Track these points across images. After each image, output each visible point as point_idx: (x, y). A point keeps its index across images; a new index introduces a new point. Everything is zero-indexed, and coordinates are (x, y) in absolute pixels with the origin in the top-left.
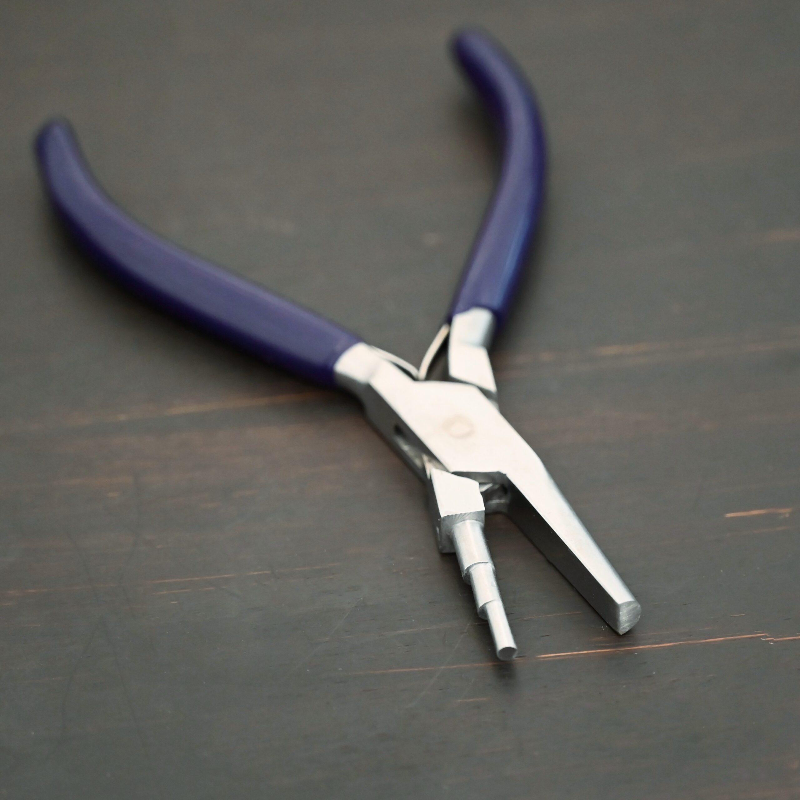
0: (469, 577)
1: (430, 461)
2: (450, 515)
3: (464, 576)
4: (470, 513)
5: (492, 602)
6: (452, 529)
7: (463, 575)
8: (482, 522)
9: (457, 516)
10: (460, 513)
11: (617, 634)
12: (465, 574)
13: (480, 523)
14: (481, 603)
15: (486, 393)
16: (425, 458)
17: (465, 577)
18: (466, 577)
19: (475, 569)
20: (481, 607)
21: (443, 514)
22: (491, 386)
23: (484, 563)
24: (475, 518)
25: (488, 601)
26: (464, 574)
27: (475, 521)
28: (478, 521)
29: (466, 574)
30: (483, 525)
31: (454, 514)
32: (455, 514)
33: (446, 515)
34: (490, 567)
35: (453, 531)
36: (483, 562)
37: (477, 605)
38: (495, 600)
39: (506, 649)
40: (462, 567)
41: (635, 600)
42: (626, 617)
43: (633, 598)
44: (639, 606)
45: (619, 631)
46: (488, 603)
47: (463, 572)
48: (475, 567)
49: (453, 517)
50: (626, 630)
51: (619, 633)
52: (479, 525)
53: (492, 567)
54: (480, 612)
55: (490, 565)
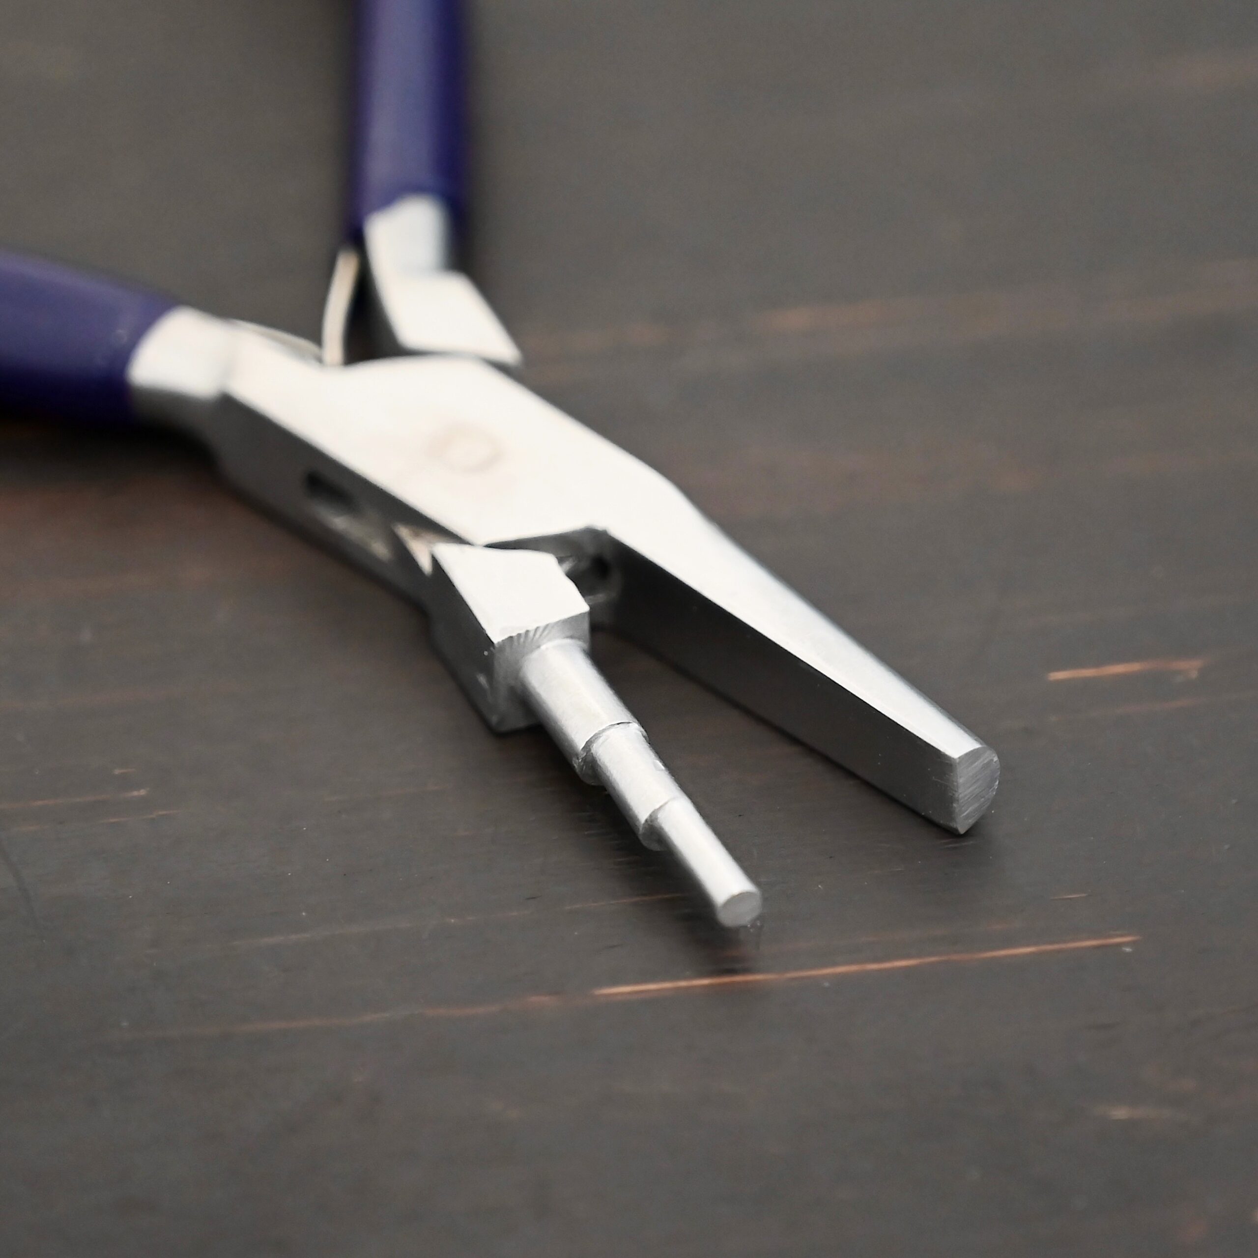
0: (592, 764)
1: (416, 535)
2: (514, 634)
3: (579, 766)
4: (558, 622)
5: (666, 807)
6: (519, 667)
7: (577, 763)
8: (584, 641)
9: (531, 634)
10: (535, 627)
12: (582, 759)
13: (580, 643)
14: (643, 816)
16: (404, 532)
17: (583, 766)
18: (585, 767)
19: (603, 742)
20: (646, 821)
21: (496, 637)
23: (621, 725)
24: (569, 634)
25: (661, 805)
26: (580, 761)
27: (569, 641)
28: (577, 638)
29: (584, 760)
30: (586, 646)
31: (522, 631)
33: (506, 637)
34: (636, 731)
36: (618, 724)
37: (634, 818)
38: (674, 799)
39: (736, 900)
40: (571, 746)
41: (985, 746)
42: (971, 789)
43: (981, 744)
44: (996, 759)
45: (953, 825)
46: (661, 807)
47: (577, 755)
48: (600, 740)
49: (522, 640)
50: (971, 821)
51: (957, 830)
52: (579, 649)
53: (641, 731)
54: (644, 834)
55: (635, 728)
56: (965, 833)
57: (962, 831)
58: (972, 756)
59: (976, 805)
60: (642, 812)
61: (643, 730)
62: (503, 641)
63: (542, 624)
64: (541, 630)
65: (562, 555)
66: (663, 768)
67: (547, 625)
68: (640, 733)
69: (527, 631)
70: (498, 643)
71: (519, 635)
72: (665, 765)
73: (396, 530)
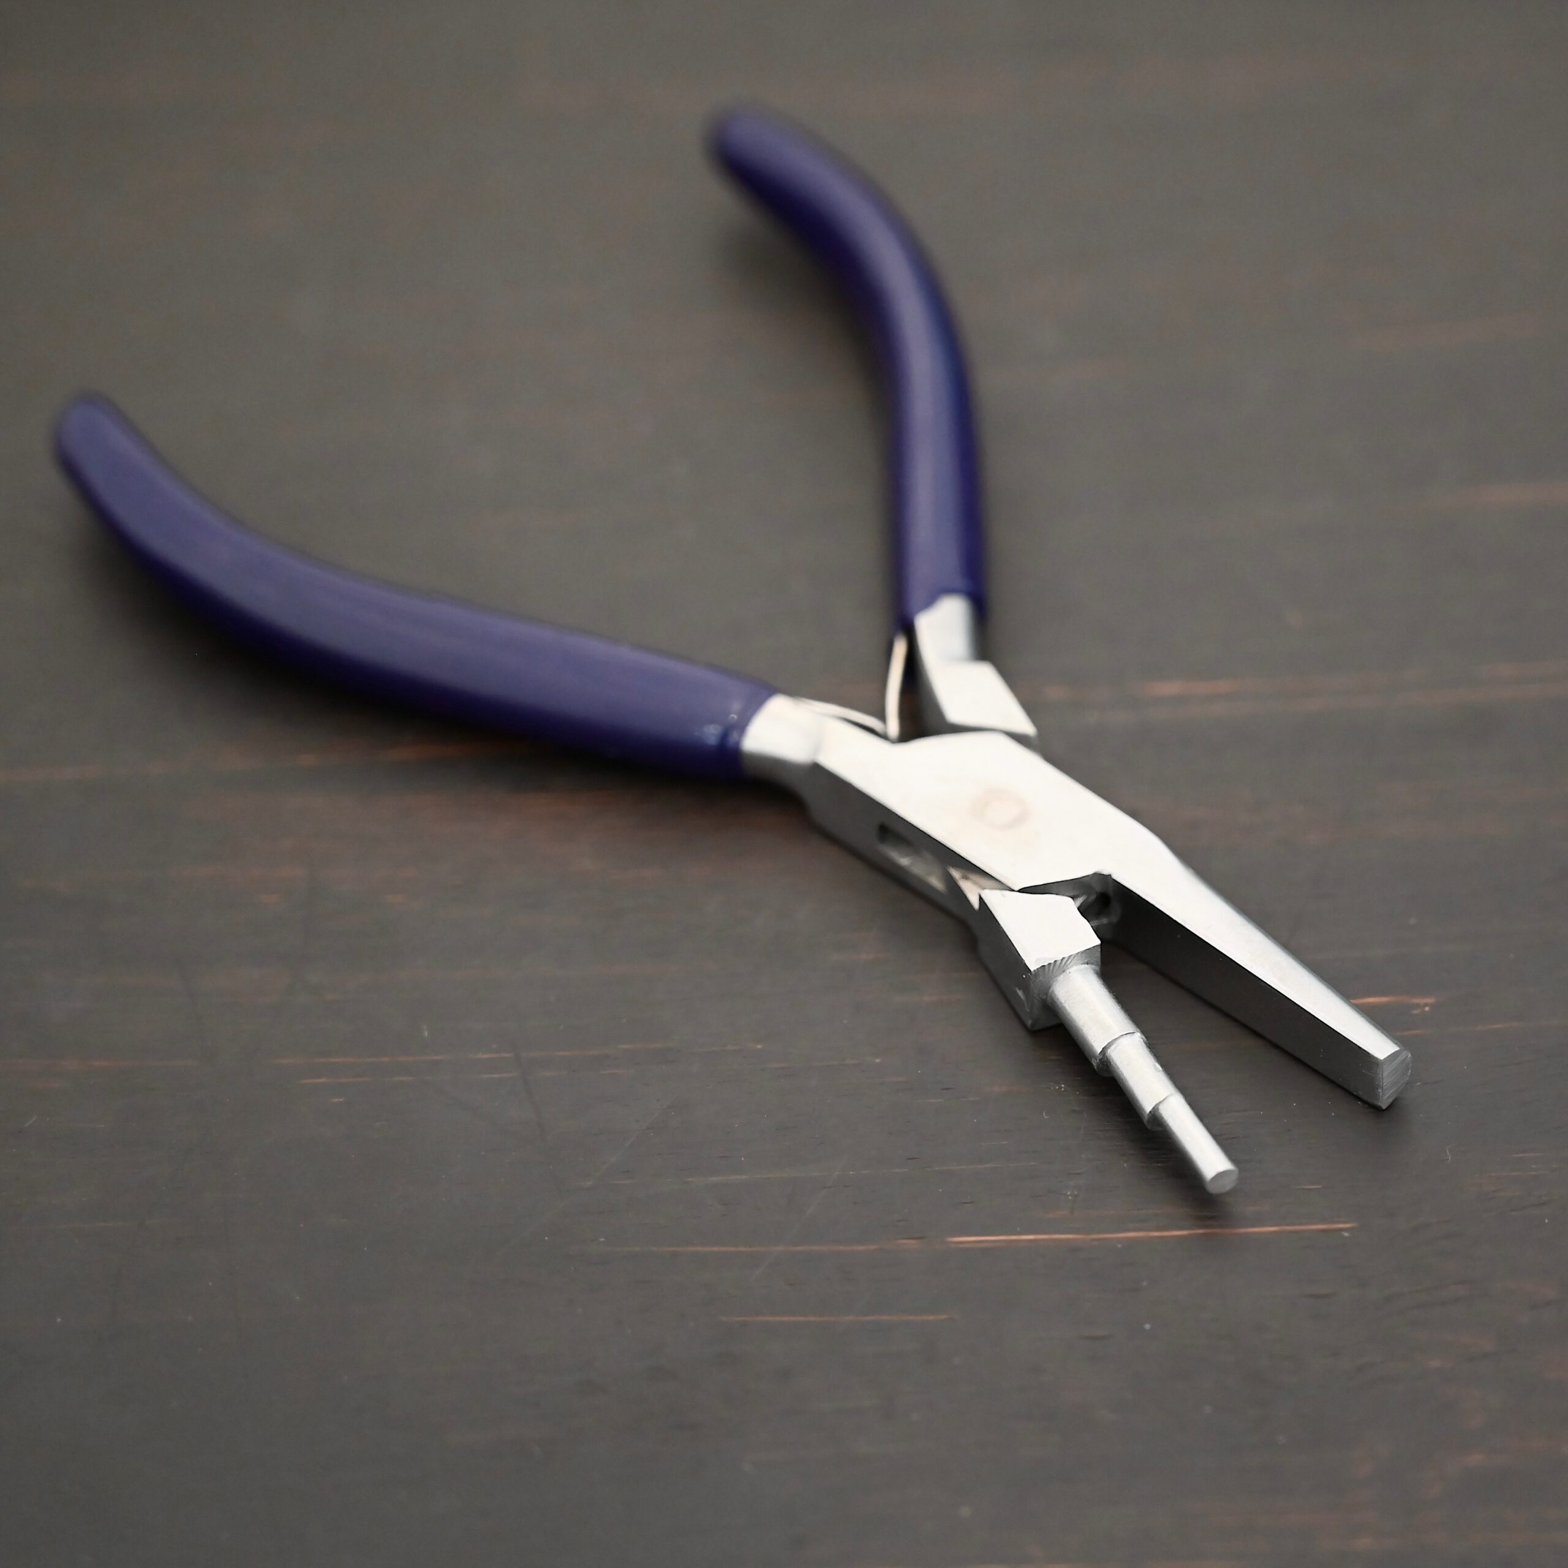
0: (1108, 1065)
2: (1046, 964)
3: (1096, 1066)
4: (1078, 953)
5: (1165, 1101)
6: (1050, 987)
7: (1095, 1063)
8: (1097, 965)
9: (1058, 963)
10: (1061, 958)
11: (1377, 1109)
12: (1099, 1059)
13: (1093, 967)
14: (1148, 1107)
15: (1019, 739)
16: (956, 874)
17: (1100, 1066)
19: (1115, 1048)
20: (1150, 1112)
21: (1033, 967)
22: (1026, 727)
23: (1128, 1035)
24: (1086, 961)
25: (1161, 1100)
26: (1098, 1063)
27: (1086, 966)
28: (1092, 964)
29: (1101, 1060)
30: (1098, 968)
32: (1052, 962)
33: (1040, 965)
34: (1138, 1038)
35: (1053, 991)
36: (1126, 1034)
37: (1141, 1109)
38: (1171, 1095)
39: (1220, 1175)
40: (1091, 1049)
41: (1403, 1048)
42: (1392, 1078)
43: (1399, 1047)
44: (1410, 1055)
45: (1379, 1104)
46: (1160, 1102)
47: (1095, 1058)
48: (1112, 1047)
49: (1051, 968)
50: (1391, 1100)
51: (1380, 1107)
52: (1092, 972)
53: (1142, 1039)
54: (1148, 1121)
55: (1138, 1037)
56: (1387, 1108)
57: (1384, 1107)
58: (1394, 1056)
59: (1395, 1089)
60: (1147, 1105)
61: (1144, 1037)
62: (1037, 969)
63: (1067, 956)
64: (1066, 959)
65: (1076, 893)
66: (1160, 1068)
67: (1071, 956)
68: (1142, 1040)
69: (1056, 961)
70: (1034, 970)
71: (1050, 964)
72: (1162, 1066)
73: (949, 870)
